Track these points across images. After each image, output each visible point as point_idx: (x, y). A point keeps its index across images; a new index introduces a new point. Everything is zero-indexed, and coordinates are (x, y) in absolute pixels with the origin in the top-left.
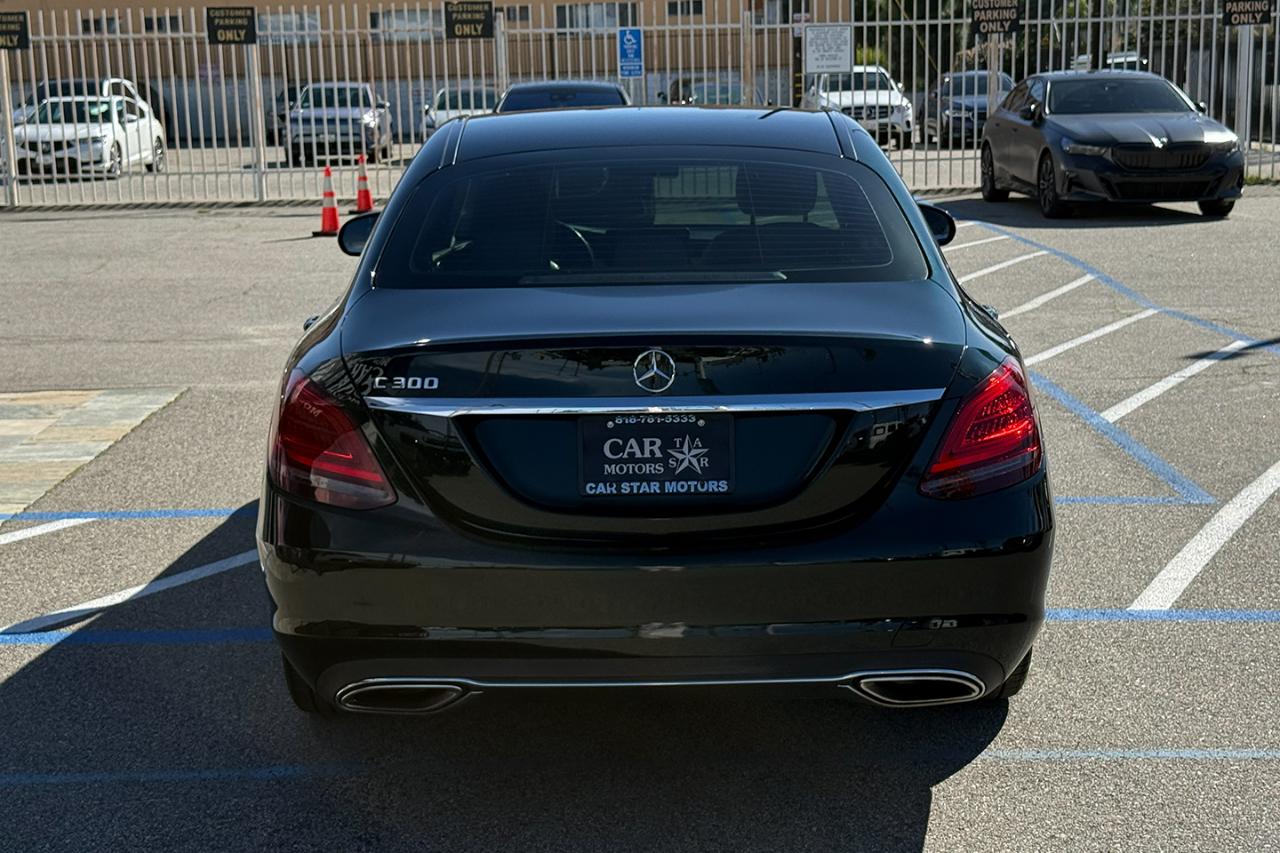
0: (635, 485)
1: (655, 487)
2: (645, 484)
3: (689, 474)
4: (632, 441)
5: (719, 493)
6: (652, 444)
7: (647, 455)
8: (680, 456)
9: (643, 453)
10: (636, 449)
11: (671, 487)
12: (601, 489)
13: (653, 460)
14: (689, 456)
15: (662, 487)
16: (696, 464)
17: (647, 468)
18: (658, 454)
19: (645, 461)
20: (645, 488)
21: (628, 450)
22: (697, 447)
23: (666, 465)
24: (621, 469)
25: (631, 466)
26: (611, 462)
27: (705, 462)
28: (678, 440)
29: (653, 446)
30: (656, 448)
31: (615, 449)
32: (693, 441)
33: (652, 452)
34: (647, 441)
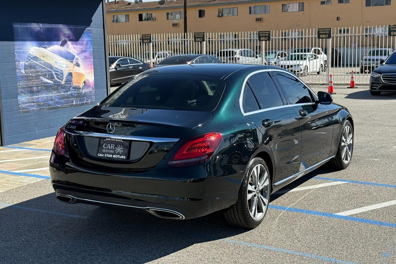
0: (108, 155)
1: (111, 156)
2: (109, 155)
3: (118, 154)
4: (109, 145)
5: (124, 159)
6: (113, 145)
7: (111, 148)
8: (118, 149)
9: (110, 148)
10: (109, 147)
11: (114, 156)
12: (101, 155)
13: (112, 149)
15: (112, 156)
16: (120, 151)
17: (111, 151)
18: (113, 148)
19: (110, 149)
20: (109, 156)
21: (108, 146)
22: (121, 147)
23: (114, 151)
24: (106, 151)
25: (108, 150)
26: (104, 149)
27: (122, 151)
28: (118, 145)
29: (113, 146)
30: (113, 147)
31: (106, 146)
32: (121, 146)
33: (112, 148)
34: (112, 145)
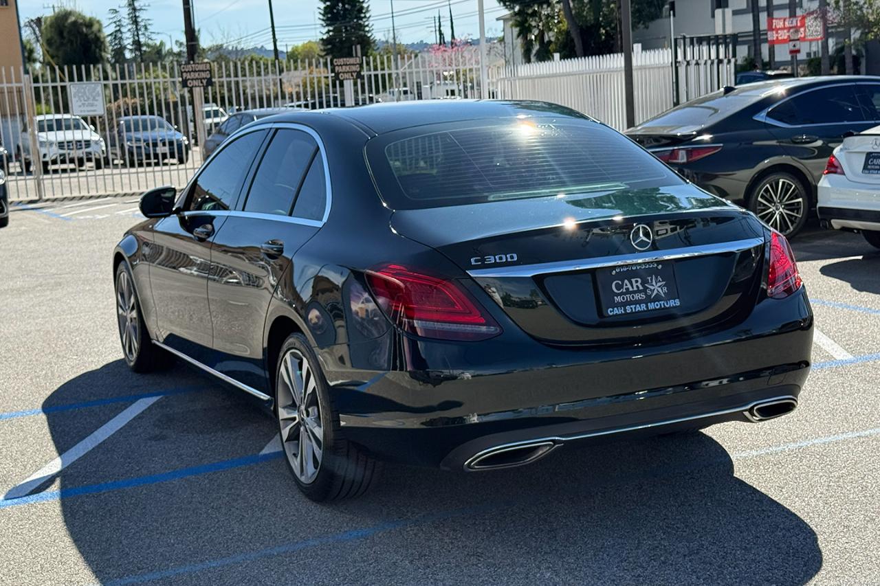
0: (633, 306)
1: (643, 307)
2: (638, 306)
3: (658, 298)
4: (626, 281)
5: (676, 307)
6: (637, 282)
7: (635, 289)
8: (652, 288)
9: (633, 288)
10: (629, 286)
11: (651, 306)
12: (616, 311)
13: (639, 291)
14: (657, 287)
15: (647, 307)
16: (661, 291)
17: (637, 297)
18: (641, 288)
19: (634, 292)
20: (638, 308)
21: (625, 287)
22: (660, 281)
23: (646, 294)
24: (623, 298)
25: (628, 296)
26: (617, 295)
27: (665, 289)
28: (649, 278)
29: (637, 283)
30: (639, 284)
31: (619, 287)
32: (657, 278)
33: (637, 287)
34: (633, 280)
